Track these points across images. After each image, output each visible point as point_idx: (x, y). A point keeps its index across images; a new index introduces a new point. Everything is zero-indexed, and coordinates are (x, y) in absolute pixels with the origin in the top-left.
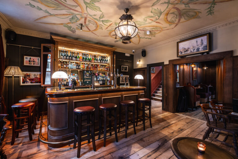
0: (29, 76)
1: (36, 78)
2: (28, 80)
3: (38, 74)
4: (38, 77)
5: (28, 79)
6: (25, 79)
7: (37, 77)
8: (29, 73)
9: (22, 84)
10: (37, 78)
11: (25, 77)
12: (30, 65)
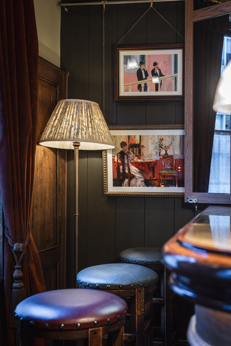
0: (137, 147)
1: (166, 156)
2: (134, 170)
3: (173, 138)
4: (175, 152)
5: (136, 164)
6: (123, 164)
7: (170, 153)
8: (136, 134)
9: (111, 189)
10: (172, 157)
11: (122, 155)
12: (143, 94)
